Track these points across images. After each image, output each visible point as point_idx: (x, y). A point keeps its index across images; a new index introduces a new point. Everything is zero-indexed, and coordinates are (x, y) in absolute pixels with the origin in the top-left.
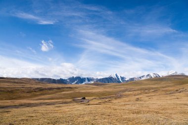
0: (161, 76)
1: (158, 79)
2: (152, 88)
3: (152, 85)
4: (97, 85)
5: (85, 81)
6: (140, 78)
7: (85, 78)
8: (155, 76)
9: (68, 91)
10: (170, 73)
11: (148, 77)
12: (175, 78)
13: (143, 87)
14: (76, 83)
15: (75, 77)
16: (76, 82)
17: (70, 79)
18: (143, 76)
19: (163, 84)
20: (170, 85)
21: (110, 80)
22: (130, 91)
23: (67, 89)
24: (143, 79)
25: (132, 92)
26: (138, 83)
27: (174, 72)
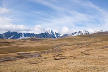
0: (90, 33)
1: (88, 36)
2: (84, 44)
3: (83, 40)
4: (34, 40)
5: (21, 36)
6: (73, 34)
7: (21, 34)
8: (85, 33)
9: (5, 45)
10: (98, 31)
11: (80, 34)
12: (101, 35)
13: (76, 42)
14: (13, 38)
15: (11, 32)
16: (12, 36)
17: (5, 34)
18: (75, 33)
19: (92, 40)
20: (98, 40)
21: (45, 35)
22: (65, 46)
23: (4, 44)
24: (75, 35)
25: (67, 47)
26: (71, 39)
27: (101, 30)
